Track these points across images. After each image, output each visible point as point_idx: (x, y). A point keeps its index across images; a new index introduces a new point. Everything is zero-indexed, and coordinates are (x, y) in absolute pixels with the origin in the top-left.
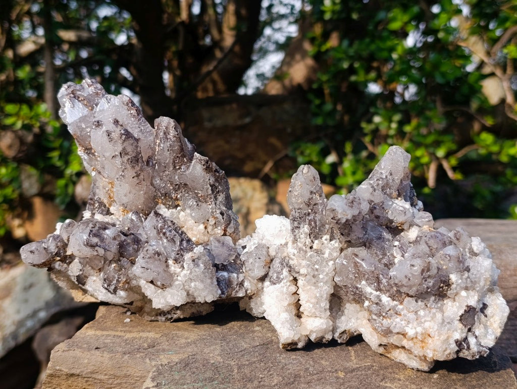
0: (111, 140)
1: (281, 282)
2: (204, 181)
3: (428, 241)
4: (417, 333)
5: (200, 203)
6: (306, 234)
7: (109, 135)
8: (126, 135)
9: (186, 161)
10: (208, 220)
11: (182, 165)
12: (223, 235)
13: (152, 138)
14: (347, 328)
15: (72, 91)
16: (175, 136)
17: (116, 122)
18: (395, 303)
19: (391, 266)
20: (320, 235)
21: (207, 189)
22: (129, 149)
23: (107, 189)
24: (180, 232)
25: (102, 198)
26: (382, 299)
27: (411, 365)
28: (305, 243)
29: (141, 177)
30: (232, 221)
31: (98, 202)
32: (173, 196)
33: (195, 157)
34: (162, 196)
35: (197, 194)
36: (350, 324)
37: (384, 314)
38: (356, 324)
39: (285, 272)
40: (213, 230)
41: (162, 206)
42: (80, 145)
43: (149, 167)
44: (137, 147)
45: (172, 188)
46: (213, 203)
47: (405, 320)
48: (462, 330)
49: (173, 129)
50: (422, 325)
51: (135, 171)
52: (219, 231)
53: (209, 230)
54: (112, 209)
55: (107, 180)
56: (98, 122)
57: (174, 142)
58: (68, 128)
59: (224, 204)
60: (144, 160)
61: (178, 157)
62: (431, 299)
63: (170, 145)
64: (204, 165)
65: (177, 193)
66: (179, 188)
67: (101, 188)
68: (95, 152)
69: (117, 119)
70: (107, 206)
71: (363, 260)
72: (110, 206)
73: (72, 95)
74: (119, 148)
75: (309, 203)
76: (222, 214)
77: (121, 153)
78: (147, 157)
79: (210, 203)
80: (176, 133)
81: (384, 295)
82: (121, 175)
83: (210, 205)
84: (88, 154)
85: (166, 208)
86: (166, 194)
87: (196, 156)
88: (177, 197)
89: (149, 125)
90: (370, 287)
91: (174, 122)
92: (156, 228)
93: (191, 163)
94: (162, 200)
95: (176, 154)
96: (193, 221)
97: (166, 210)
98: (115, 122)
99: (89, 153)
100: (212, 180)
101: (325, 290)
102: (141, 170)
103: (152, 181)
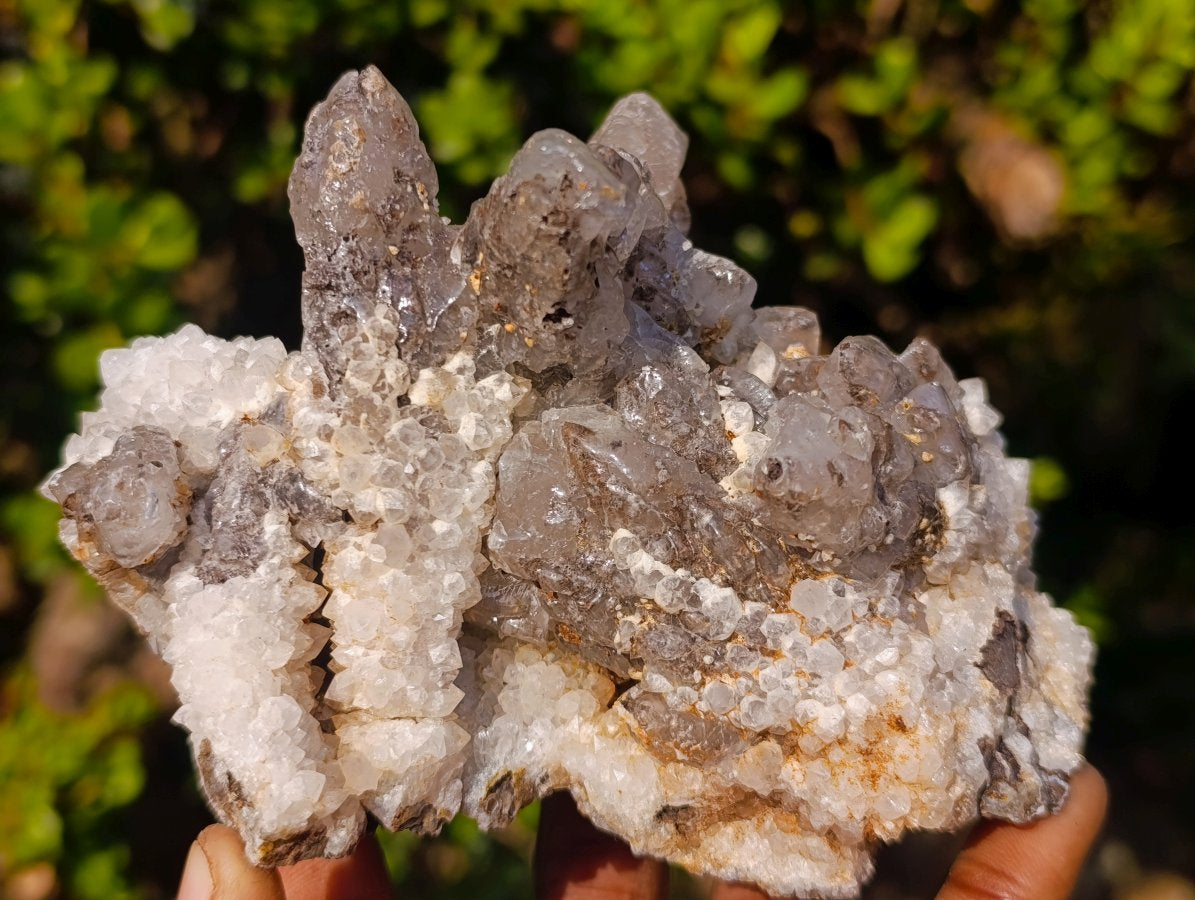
1: (254, 567)
3: (857, 362)
4: (846, 722)
6: (383, 336)
14: (515, 764)
18: (750, 608)
19: (720, 468)
20: (438, 349)
26: (702, 595)
27: (786, 880)
28: (382, 376)
36: (529, 746)
37: (707, 660)
38: (549, 746)
39: (273, 525)
47: (800, 673)
48: (992, 703)
50: (868, 684)
62: (889, 581)
71: (616, 445)
75: (393, 213)
81: (704, 581)
90: (651, 551)
101: (452, 586)
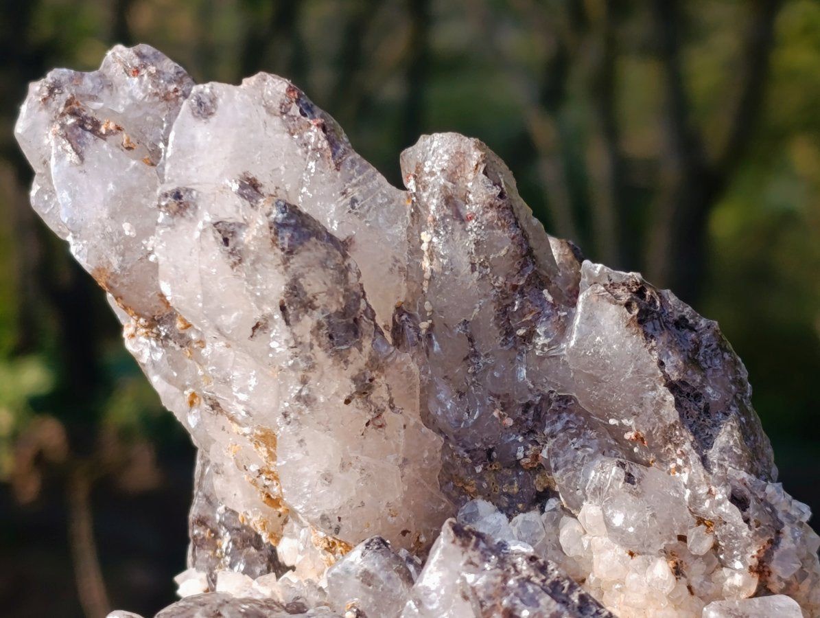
0: (237, 256)
2: (637, 371)
5: (636, 471)
7: (226, 241)
8: (295, 227)
9: (550, 298)
10: (682, 538)
11: (536, 320)
12: (756, 595)
13: (399, 230)
15: (69, 103)
16: (491, 206)
17: (251, 188)
21: (660, 404)
22: (316, 284)
23: (253, 468)
24: (575, 598)
25: (241, 510)
29: (380, 394)
30: (787, 529)
31: (230, 530)
32: (520, 455)
33: (585, 280)
34: (475, 464)
35: (618, 432)
40: (708, 576)
41: (483, 506)
42: (125, 308)
43: (406, 350)
44: (344, 271)
45: (509, 422)
46: (694, 457)
49: (482, 176)
51: (353, 370)
52: (738, 580)
53: (696, 581)
54: (287, 550)
55: (247, 430)
56: (177, 196)
57: (490, 226)
58: (73, 250)
59: (739, 462)
60: (381, 324)
61: (515, 288)
63: (477, 243)
64: (628, 305)
65: (535, 443)
66: (539, 418)
67: (229, 465)
68: (188, 326)
69: (253, 174)
70: (265, 538)
72: (278, 540)
73: (71, 121)
74: (274, 284)
76: (739, 500)
77: (283, 309)
78: (392, 310)
79: (680, 462)
80: (496, 191)
82: (298, 398)
83: (678, 469)
84: (163, 340)
85: (501, 510)
86: (489, 452)
87: (590, 275)
88: (536, 457)
89: (380, 178)
91: (478, 147)
92: (469, 593)
93: (574, 305)
94: (480, 477)
95: (507, 276)
96: (622, 552)
97: (502, 517)
98: (242, 186)
99: (167, 337)
100: (674, 362)
102: (376, 363)
103: (424, 405)
